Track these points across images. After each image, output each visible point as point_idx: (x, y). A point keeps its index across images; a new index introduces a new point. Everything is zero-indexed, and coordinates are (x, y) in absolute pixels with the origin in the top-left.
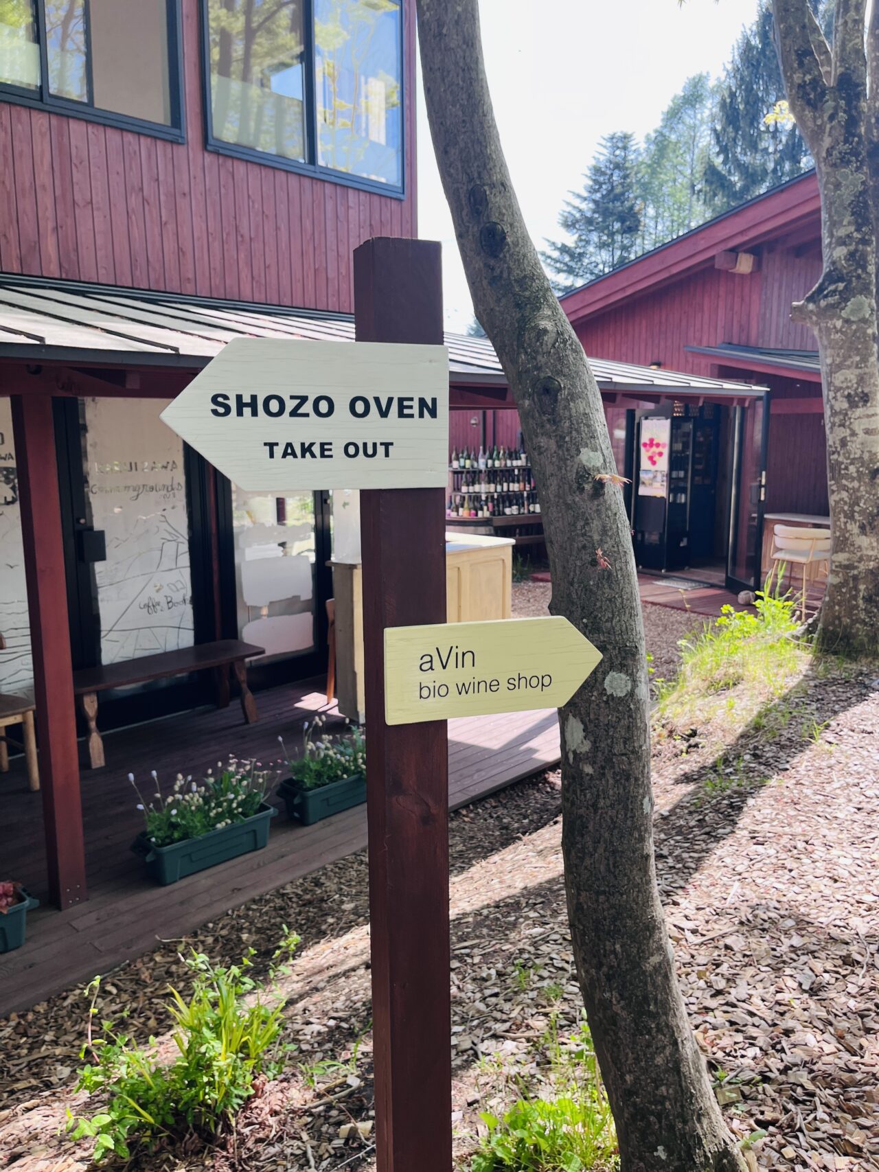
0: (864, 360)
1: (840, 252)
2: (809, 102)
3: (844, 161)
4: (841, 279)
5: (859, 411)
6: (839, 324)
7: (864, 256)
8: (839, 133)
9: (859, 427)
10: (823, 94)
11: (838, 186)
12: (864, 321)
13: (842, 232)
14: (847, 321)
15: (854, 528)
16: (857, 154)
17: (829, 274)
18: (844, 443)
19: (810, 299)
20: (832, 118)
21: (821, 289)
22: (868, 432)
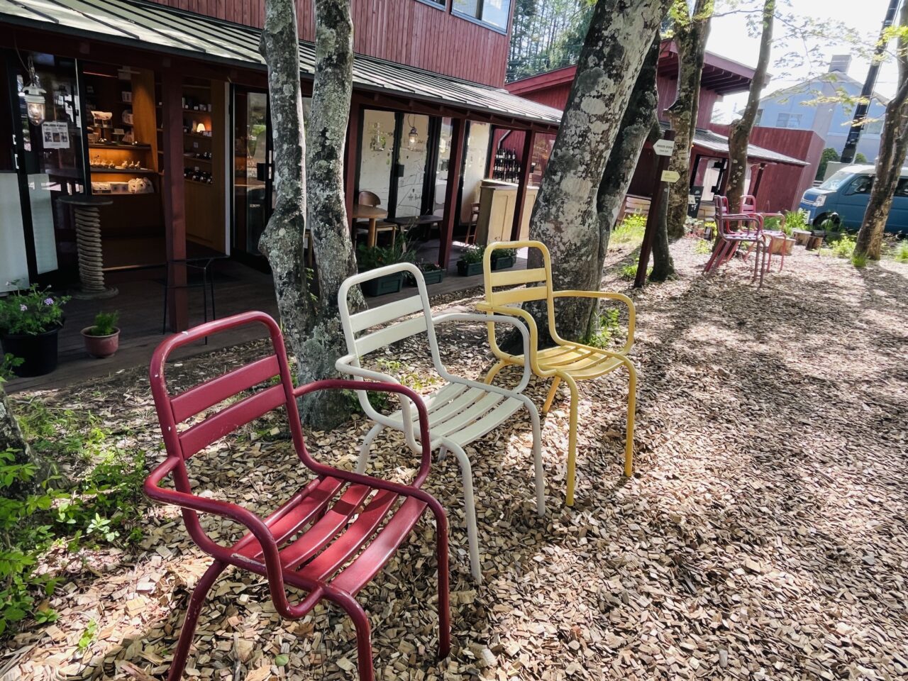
0: (685, 133)
1: (683, 94)
2: (681, 38)
3: (689, 62)
4: (681, 104)
5: (681, 151)
6: (679, 120)
7: (690, 97)
8: (689, 51)
9: (680, 157)
10: (685, 36)
11: (685, 70)
12: (687, 120)
13: (684, 87)
14: (682, 119)
15: (673, 191)
16: (693, 60)
17: (677, 102)
18: (674, 161)
19: (670, 109)
20: (687, 45)
21: (675, 106)
22: (683, 159)
